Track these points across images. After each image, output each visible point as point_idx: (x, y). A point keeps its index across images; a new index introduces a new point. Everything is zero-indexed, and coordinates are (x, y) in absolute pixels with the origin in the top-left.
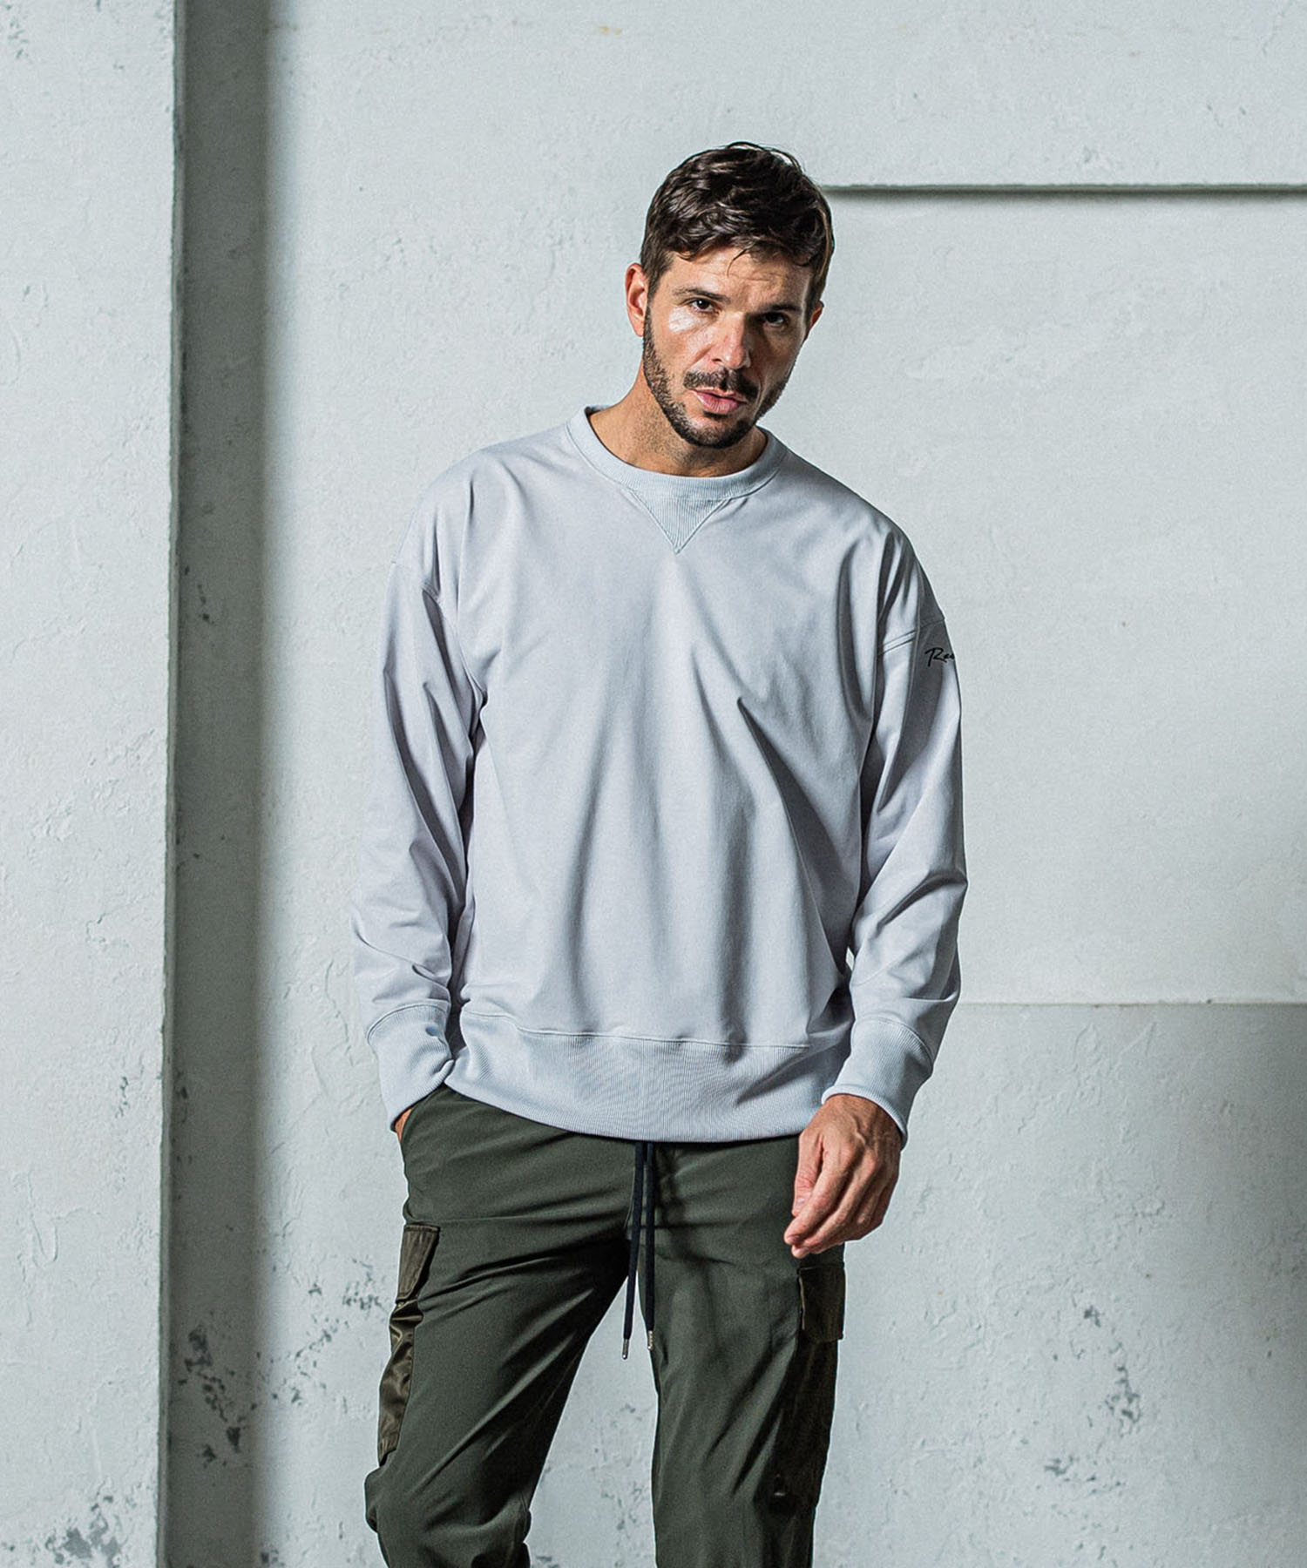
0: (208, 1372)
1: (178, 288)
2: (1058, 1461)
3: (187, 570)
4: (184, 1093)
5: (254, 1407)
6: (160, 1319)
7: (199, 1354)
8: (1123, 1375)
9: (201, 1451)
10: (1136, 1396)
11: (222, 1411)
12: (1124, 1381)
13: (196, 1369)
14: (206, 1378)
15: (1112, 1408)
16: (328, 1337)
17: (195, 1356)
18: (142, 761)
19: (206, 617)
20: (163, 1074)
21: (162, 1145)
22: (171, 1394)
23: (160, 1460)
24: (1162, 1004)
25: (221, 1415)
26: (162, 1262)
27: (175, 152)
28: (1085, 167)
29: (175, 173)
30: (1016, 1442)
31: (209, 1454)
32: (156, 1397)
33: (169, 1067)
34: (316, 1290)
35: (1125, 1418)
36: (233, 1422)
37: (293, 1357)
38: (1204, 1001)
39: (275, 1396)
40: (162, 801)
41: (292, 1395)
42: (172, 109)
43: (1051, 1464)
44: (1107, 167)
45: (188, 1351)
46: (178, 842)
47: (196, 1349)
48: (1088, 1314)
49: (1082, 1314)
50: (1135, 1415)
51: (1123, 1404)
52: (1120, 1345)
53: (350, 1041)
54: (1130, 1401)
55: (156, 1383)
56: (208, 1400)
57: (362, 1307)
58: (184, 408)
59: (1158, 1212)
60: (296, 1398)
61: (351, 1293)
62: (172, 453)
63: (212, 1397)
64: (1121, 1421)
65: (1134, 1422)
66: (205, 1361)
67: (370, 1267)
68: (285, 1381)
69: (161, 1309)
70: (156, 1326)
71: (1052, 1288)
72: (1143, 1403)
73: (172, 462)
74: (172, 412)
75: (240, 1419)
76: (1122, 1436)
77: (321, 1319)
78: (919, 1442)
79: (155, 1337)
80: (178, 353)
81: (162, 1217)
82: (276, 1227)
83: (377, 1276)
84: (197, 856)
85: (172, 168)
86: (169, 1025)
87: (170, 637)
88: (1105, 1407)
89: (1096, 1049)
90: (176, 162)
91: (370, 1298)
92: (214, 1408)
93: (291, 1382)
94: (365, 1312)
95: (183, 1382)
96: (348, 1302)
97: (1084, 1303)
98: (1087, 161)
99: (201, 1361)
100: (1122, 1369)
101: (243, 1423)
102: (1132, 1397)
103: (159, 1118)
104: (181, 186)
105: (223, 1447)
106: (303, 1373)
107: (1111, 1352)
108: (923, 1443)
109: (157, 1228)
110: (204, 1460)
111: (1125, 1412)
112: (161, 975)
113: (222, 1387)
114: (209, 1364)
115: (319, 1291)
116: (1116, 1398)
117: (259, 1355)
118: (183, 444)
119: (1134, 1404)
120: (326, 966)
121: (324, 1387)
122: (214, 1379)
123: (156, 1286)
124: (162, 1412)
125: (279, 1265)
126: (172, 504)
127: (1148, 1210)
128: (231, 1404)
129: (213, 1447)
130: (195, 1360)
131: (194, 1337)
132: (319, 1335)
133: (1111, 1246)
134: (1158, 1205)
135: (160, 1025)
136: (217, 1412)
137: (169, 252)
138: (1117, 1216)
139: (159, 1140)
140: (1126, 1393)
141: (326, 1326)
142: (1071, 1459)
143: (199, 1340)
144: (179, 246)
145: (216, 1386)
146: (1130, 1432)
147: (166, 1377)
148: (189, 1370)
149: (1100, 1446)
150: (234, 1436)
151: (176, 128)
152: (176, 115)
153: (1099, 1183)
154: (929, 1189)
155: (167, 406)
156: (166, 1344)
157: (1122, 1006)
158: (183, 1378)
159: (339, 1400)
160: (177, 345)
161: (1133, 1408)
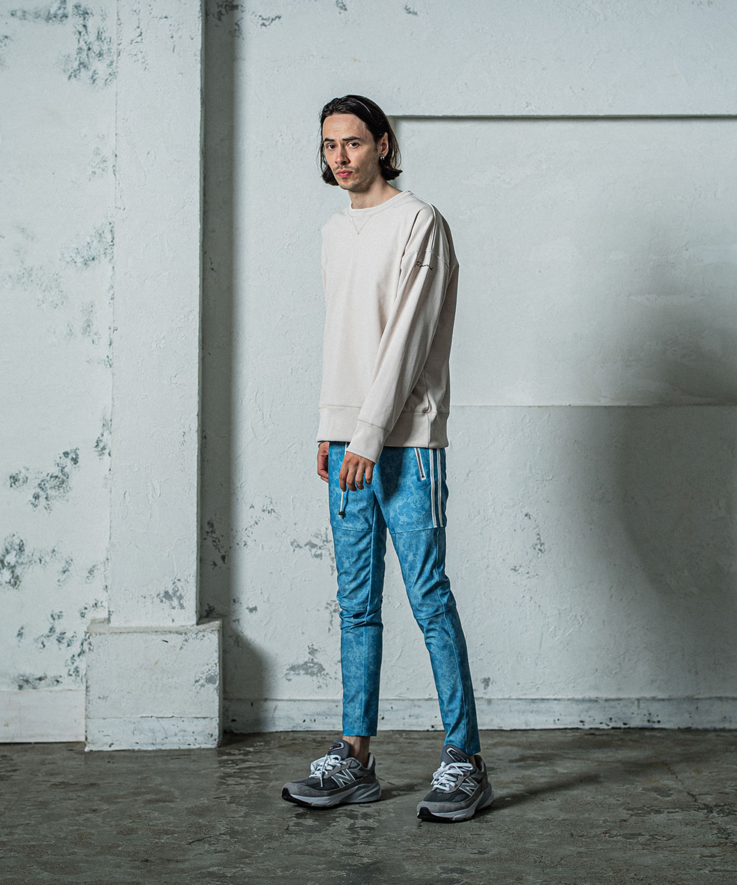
0: (214, 535)
1: (202, 153)
2: (515, 567)
3: (206, 253)
4: (205, 437)
5: (230, 548)
6: (197, 517)
7: (211, 529)
8: (538, 537)
9: (212, 563)
10: (543, 544)
11: (219, 549)
12: (539, 539)
13: (210, 534)
14: (213, 537)
15: (535, 548)
16: (257, 523)
17: (210, 530)
18: (190, 320)
19: (213, 269)
20: (198, 430)
21: (198, 456)
22: (201, 543)
23: (197, 566)
24: (553, 406)
25: (219, 551)
26: (197, 497)
27: (201, 104)
28: (527, 109)
29: (201, 111)
30: (501, 560)
31: (215, 564)
32: (196, 544)
33: (200, 429)
34: (252, 507)
35: (540, 552)
36: (223, 553)
37: (244, 530)
38: (568, 405)
39: (238, 544)
40: (197, 334)
41: (244, 544)
42: (200, 88)
43: (513, 568)
44: (534, 108)
45: (207, 528)
46: (203, 349)
47: (210, 527)
48: (526, 515)
49: (524, 515)
50: (543, 550)
51: (539, 547)
52: (538, 526)
53: (265, 419)
54: (541, 546)
55: (196, 539)
56: (214, 545)
57: (269, 513)
58: (204, 195)
59: (551, 480)
60: (245, 545)
61: (265, 508)
62: (200, 211)
63: (216, 544)
64: (538, 553)
65: (543, 553)
66: (213, 532)
67: (272, 499)
68: (241, 539)
69: (197, 513)
70: (196, 519)
71: (513, 506)
72: (546, 546)
73: (200, 214)
74: (200, 196)
75: (225, 552)
76: (538, 558)
77: (254, 517)
78: (466, 560)
79: (195, 523)
80: (202, 175)
81: (198, 481)
82: (239, 485)
83: (274, 501)
84: (210, 354)
85: (200, 109)
86: (200, 414)
87: (200, 276)
88: (533, 548)
89: (529, 422)
90: (202, 107)
91: (272, 510)
92: (216, 548)
93: (244, 539)
94: (269, 514)
95: (205, 539)
96: (264, 511)
97: (525, 512)
98: (527, 107)
99: (212, 532)
100: (538, 535)
101: (227, 553)
102: (542, 544)
103: (197, 446)
104: (203, 115)
105: (219, 562)
106: (248, 536)
107: (534, 529)
108: (468, 561)
109: (196, 485)
110: (213, 566)
111: (539, 550)
112: (197, 395)
113: (219, 541)
114: (215, 533)
115: (253, 507)
116: (537, 544)
117: (232, 529)
118: (204, 207)
119: (543, 546)
120: (255, 393)
121: (255, 541)
122: (216, 538)
123: (195, 505)
124: (198, 550)
125: (240, 498)
126: (200, 229)
127: (548, 478)
128: (223, 547)
129: (216, 562)
130: (209, 531)
131: (209, 523)
132: (253, 523)
133: (534, 491)
134: (552, 477)
135: (196, 414)
136: (217, 550)
137: (199, 139)
138: (536, 481)
139: (196, 454)
140: (540, 543)
141: (256, 519)
142: (520, 566)
143: (211, 524)
144: (203, 137)
145: (217, 540)
146: (541, 557)
147: (199, 536)
148: (208, 535)
149: (530, 561)
150: (223, 558)
151: (202, 95)
152: (201, 90)
153: (530, 469)
154: (470, 471)
155: (198, 195)
156: (199, 526)
157: (539, 407)
158: (205, 537)
159: (261, 545)
160: (202, 172)
161: (542, 548)
